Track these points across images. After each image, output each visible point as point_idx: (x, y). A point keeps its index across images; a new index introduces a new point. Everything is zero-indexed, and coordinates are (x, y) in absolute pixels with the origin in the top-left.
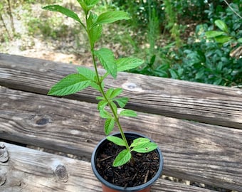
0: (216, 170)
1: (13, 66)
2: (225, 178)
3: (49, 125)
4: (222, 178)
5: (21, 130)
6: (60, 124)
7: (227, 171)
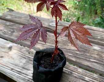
0: (70, 55)
1: (14, 15)
2: (72, 59)
3: (14, 33)
4: (71, 59)
5: (4, 34)
6: (19, 33)
7: (75, 57)
